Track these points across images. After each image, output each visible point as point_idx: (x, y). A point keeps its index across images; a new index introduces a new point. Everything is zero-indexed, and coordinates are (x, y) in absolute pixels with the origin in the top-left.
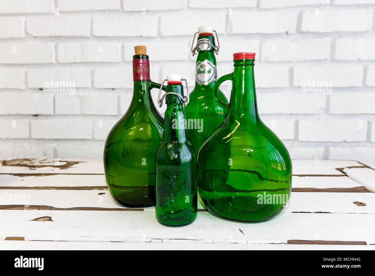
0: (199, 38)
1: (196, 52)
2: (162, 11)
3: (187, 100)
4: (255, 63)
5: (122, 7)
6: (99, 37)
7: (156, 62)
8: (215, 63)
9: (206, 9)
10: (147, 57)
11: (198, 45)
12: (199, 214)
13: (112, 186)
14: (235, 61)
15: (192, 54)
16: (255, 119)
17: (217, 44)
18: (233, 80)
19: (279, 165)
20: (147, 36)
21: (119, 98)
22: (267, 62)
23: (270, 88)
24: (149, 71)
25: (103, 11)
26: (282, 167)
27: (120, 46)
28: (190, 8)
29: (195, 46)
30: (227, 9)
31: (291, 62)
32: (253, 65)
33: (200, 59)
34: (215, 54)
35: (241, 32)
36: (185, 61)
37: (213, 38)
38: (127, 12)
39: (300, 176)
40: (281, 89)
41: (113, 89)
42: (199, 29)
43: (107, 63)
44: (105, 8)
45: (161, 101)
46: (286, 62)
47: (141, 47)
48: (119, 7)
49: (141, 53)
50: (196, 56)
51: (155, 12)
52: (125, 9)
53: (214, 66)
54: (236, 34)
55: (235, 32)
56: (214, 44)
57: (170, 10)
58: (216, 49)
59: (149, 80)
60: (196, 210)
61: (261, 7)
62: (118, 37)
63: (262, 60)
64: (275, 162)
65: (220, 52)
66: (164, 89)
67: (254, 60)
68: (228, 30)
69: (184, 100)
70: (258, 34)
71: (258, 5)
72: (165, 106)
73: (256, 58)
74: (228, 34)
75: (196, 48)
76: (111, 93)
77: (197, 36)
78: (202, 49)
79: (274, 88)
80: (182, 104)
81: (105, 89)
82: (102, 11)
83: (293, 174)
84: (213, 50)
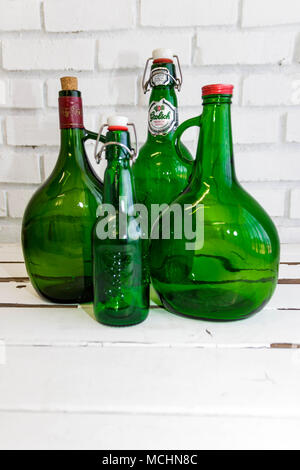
0: (153, 67)
1: (149, 87)
2: (100, 32)
3: (135, 154)
4: (232, 100)
5: (43, 26)
6: (12, 71)
7: (93, 107)
8: (175, 105)
9: (164, 28)
10: (79, 93)
11: (151, 78)
12: (151, 311)
13: (35, 277)
14: (203, 98)
15: (142, 91)
16: (231, 181)
17: (178, 76)
18: (200, 126)
19: (262, 246)
20: (80, 69)
21: (42, 159)
22: (251, 107)
23: (253, 145)
24: (81, 114)
25: (16, 33)
26: (266, 249)
27: (42, 85)
28: (140, 26)
29: (147, 79)
30: (195, 28)
31: (283, 106)
32: (229, 103)
33: (154, 98)
34: (176, 90)
35: (214, 63)
36: (133, 106)
37: (173, 66)
38: (51, 33)
39: (289, 264)
40: (267, 145)
41: (34, 147)
42: (154, 53)
43: (24, 110)
44: (19, 28)
45: (98, 156)
46: (276, 106)
47: (69, 78)
48: (39, 27)
49: (70, 87)
50: (149, 93)
51: (91, 33)
52: (48, 29)
53: (174, 108)
54: (207, 66)
55: (205, 63)
56: (174, 76)
57: (113, 31)
58: (177, 83)
59: (82, 128)
60: (148, 307)
61: (243, 25)
62: (38, 71)
63: (244, 104)
64: (257, 241)
65: (183, 87)
66: (102, 140)
67: (231, 96)
68: (195, 60)
69: (132, 153)
70: (238, 65)
71: (239, 22)
72: (104, 163)
73: (235, 92)
74: (195, 66)
75: (149, 82)
76: (31, 152)
77: (151, 63)
78: (157, 84)
79: (259, 145)
80: (128, 160)
81: (22, 146)
82: (14, 32)
83: (281, 261)
84: (173, 85)
